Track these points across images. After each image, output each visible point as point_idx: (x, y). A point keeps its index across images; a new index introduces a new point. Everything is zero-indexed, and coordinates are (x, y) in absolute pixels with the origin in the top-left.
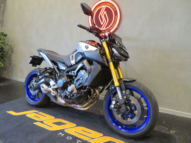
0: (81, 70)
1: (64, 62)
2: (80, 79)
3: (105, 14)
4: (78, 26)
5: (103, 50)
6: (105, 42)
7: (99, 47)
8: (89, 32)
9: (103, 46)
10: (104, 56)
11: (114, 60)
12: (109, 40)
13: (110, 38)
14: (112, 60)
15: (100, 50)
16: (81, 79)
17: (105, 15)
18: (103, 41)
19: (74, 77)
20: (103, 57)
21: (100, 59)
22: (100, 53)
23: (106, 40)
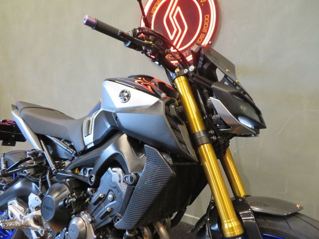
0: (110, 169)
1: (68, 139)
2: (106, 196)
3: (178, 13)
4: (89, 23)
5: (177, 102)
6: (182, 78)
7: (163, 95)
8: (130, 47)
9: (176, 90)
10: (181, 123)
11: (214, 138)
12: (195, 71)
13: (200, 66)
14: (209, 136)
15: (167, 104)
16: (110, 196)
17: (178, 17)
18: (178, 76)
19: (89, 189)
20: (180, 127)
21: (169, 137)
22: (167, 114)
23: (186, 71)
